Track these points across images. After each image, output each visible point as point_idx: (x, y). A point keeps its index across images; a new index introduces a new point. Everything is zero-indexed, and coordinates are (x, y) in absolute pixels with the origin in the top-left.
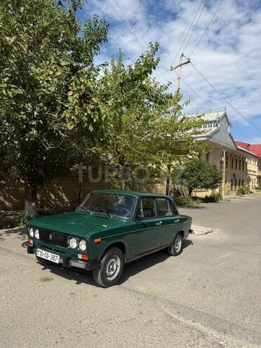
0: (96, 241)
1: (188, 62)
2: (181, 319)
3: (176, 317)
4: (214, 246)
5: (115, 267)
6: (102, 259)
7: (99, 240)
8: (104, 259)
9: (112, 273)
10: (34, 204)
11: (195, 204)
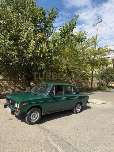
0: (23, 104)
1: (101, 21)
2: (53, 143)
3: (51, 142)
4: (101, 110)
5: (36, 116)
6: (27, 112)
7: (25, 104)
8: (29, 112)
9: (34, 119)
10: (29, 88)
11: (108, 89)
